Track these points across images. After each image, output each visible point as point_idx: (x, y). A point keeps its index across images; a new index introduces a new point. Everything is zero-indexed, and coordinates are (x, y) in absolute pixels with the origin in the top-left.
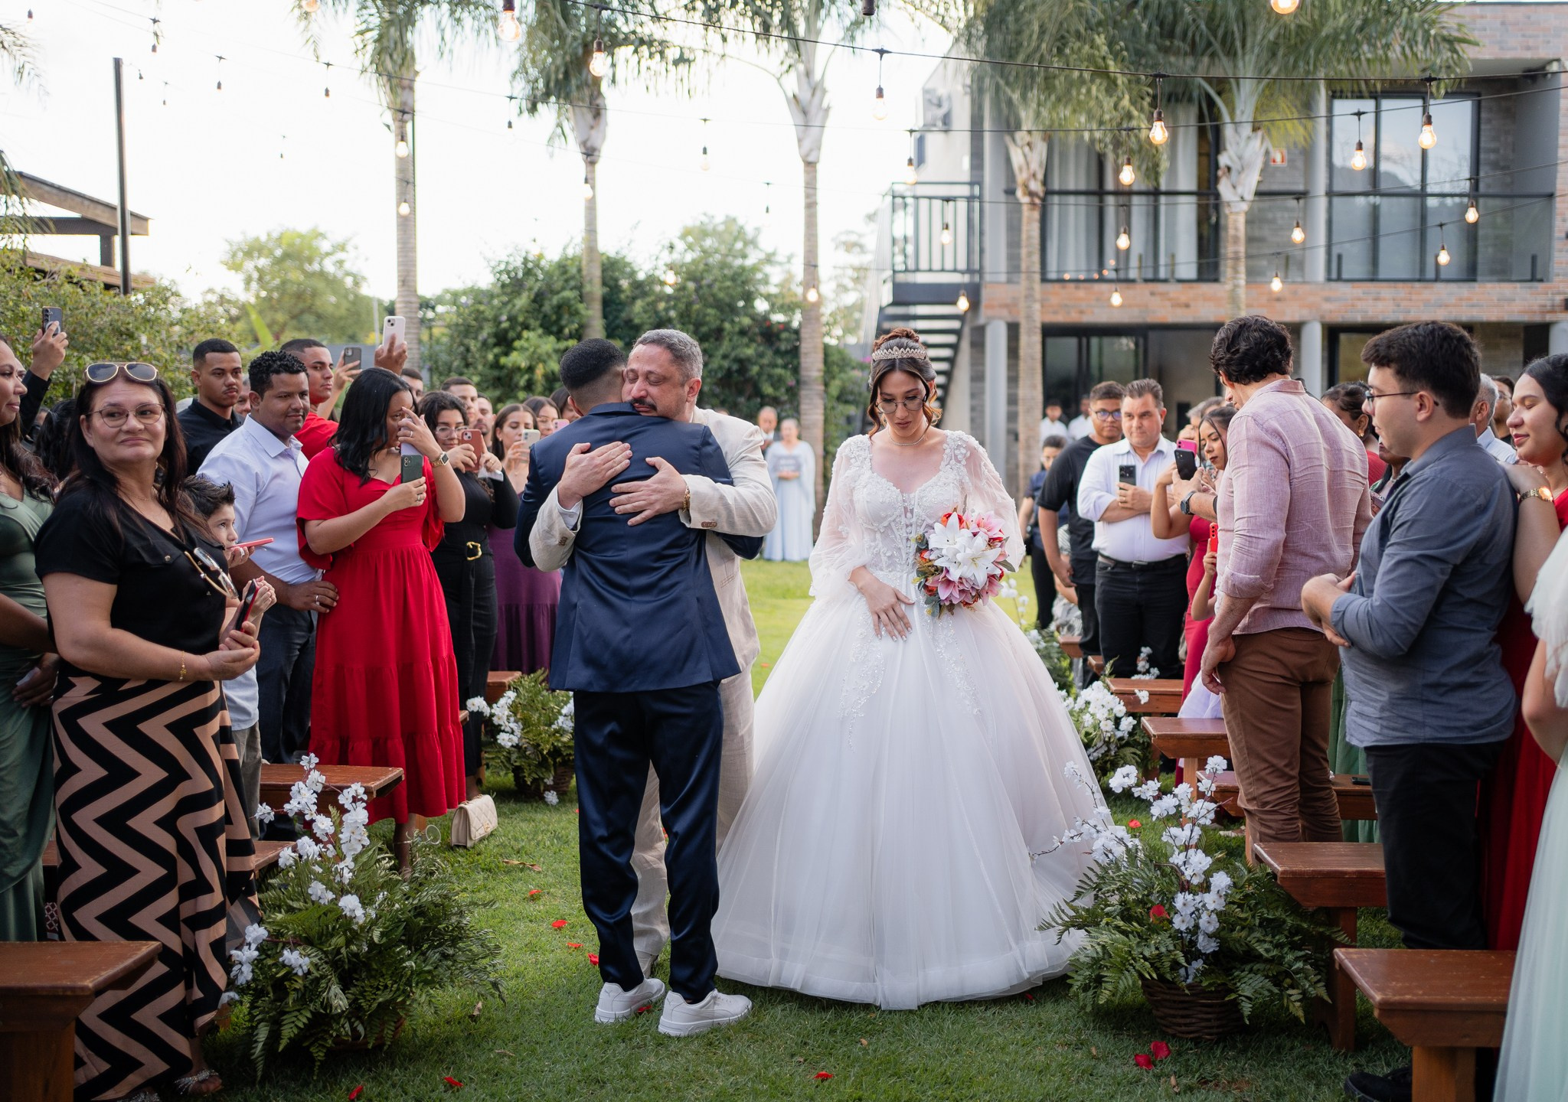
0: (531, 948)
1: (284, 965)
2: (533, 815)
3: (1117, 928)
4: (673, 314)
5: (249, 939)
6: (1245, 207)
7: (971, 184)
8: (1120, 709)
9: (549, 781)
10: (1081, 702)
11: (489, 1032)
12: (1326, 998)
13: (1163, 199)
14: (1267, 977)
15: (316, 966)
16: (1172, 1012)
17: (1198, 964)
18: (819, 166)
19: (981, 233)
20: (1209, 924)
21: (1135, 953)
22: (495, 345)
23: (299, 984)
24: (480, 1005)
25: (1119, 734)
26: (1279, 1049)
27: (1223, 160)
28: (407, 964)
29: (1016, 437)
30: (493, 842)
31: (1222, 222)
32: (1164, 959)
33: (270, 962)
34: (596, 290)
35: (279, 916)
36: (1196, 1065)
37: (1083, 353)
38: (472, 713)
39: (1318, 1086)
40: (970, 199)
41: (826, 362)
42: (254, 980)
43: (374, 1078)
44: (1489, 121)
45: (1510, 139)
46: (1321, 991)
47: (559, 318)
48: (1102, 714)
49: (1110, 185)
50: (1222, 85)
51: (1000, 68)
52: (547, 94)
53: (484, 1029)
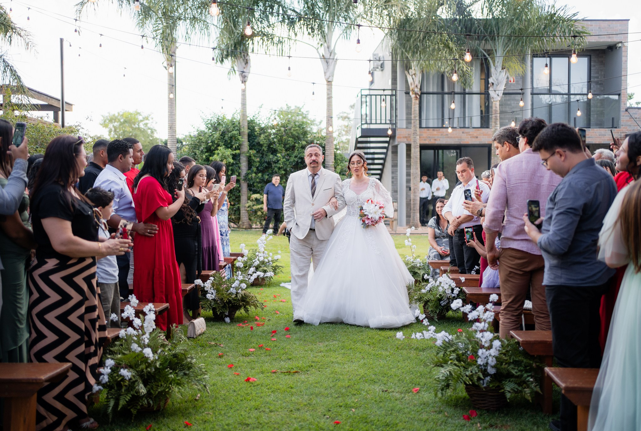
0: (219, 375)
1: (121, 376)
2: (220, 327)
3: (455, 365)
4: (275, 140)
5: (107, 365)
6: (499, 99)
7: (392, 90)
8: (453, 284)
9: (227, 314)
10: (438, 283)
11: (203, 405)
12: (540, 392)
13: (467, 96)
14: (516, 383)
15: (134, 376)
16: (477, 398)
17: (488, 378)
18: (333, 83)
19: (396, 109)
20: (492, 362)
21: (462, 374)
22: (206, 152)
23: (127, 383)
24: (199, 395)
25: (453, 295)
26: (521, 413)
27: (491, 80)
28: (170, 376)
29: (410, 190)
30: (204, 336)
31: (490, 105)
32: (474, 376)
33: (115, 375)
34: (246, 131)
35: (119, 356)
36: (488, 419)
37: (436, 156)
38: (196, 285)
39: (538, 427)
40: (391, 95)
41: (335, 159)
42: (109, 382)
43: (156, 422)
44: (594, 66)
45: (603, 73)
46: (538, 389)
47: (231, 141)
48: (446, 287)
49: (446, 90)
50: (490, 52)
51: (403, 46)
52: (227, 56)
53: (200, 404)
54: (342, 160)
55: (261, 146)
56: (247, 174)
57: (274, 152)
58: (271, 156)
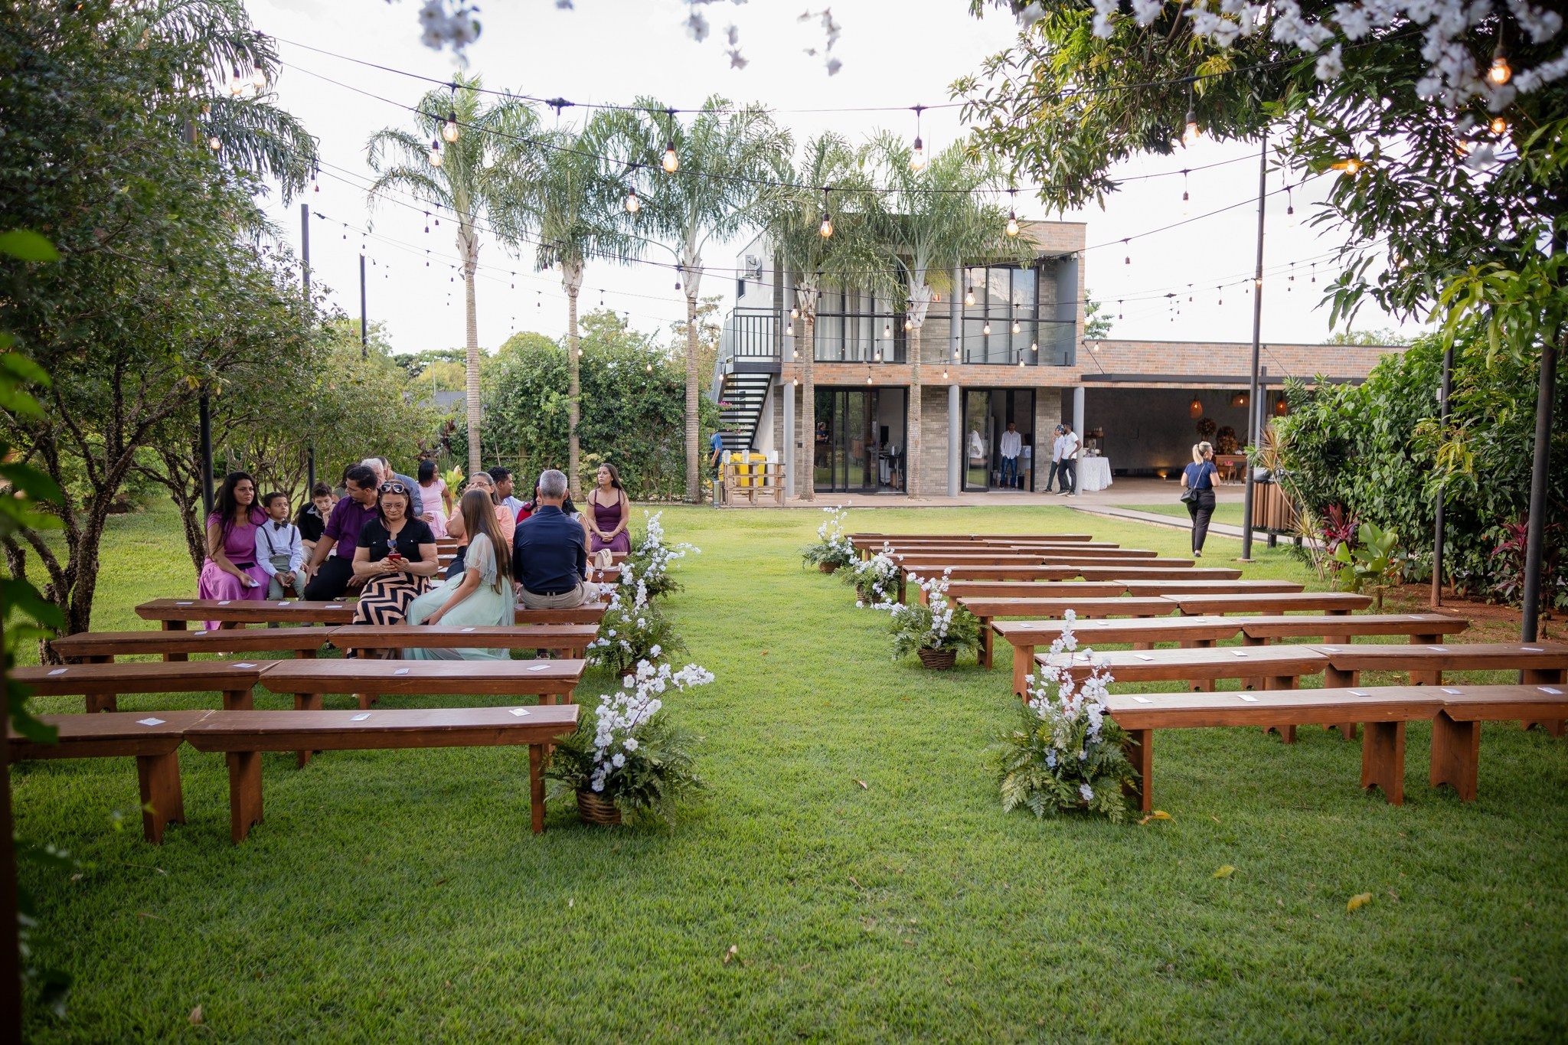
4: (618, 378)
6: (919, 324)
7: (775, 309)
13: (876, 318)
17: (941, 640)
19: (781, 335)
20: (945, 627)
27: (909, 299)
29: (800, 445)
34: (577, 366)
40: (774, 317)
41: (700, 405)
44: (1043, 281)
45: (1054, 290)
49: (848, 310)
50: (908, 260)
54: (710, 405)
55: (600, 385)
56: (579, 426)
57: (616, 395)
58: (612, 401)
